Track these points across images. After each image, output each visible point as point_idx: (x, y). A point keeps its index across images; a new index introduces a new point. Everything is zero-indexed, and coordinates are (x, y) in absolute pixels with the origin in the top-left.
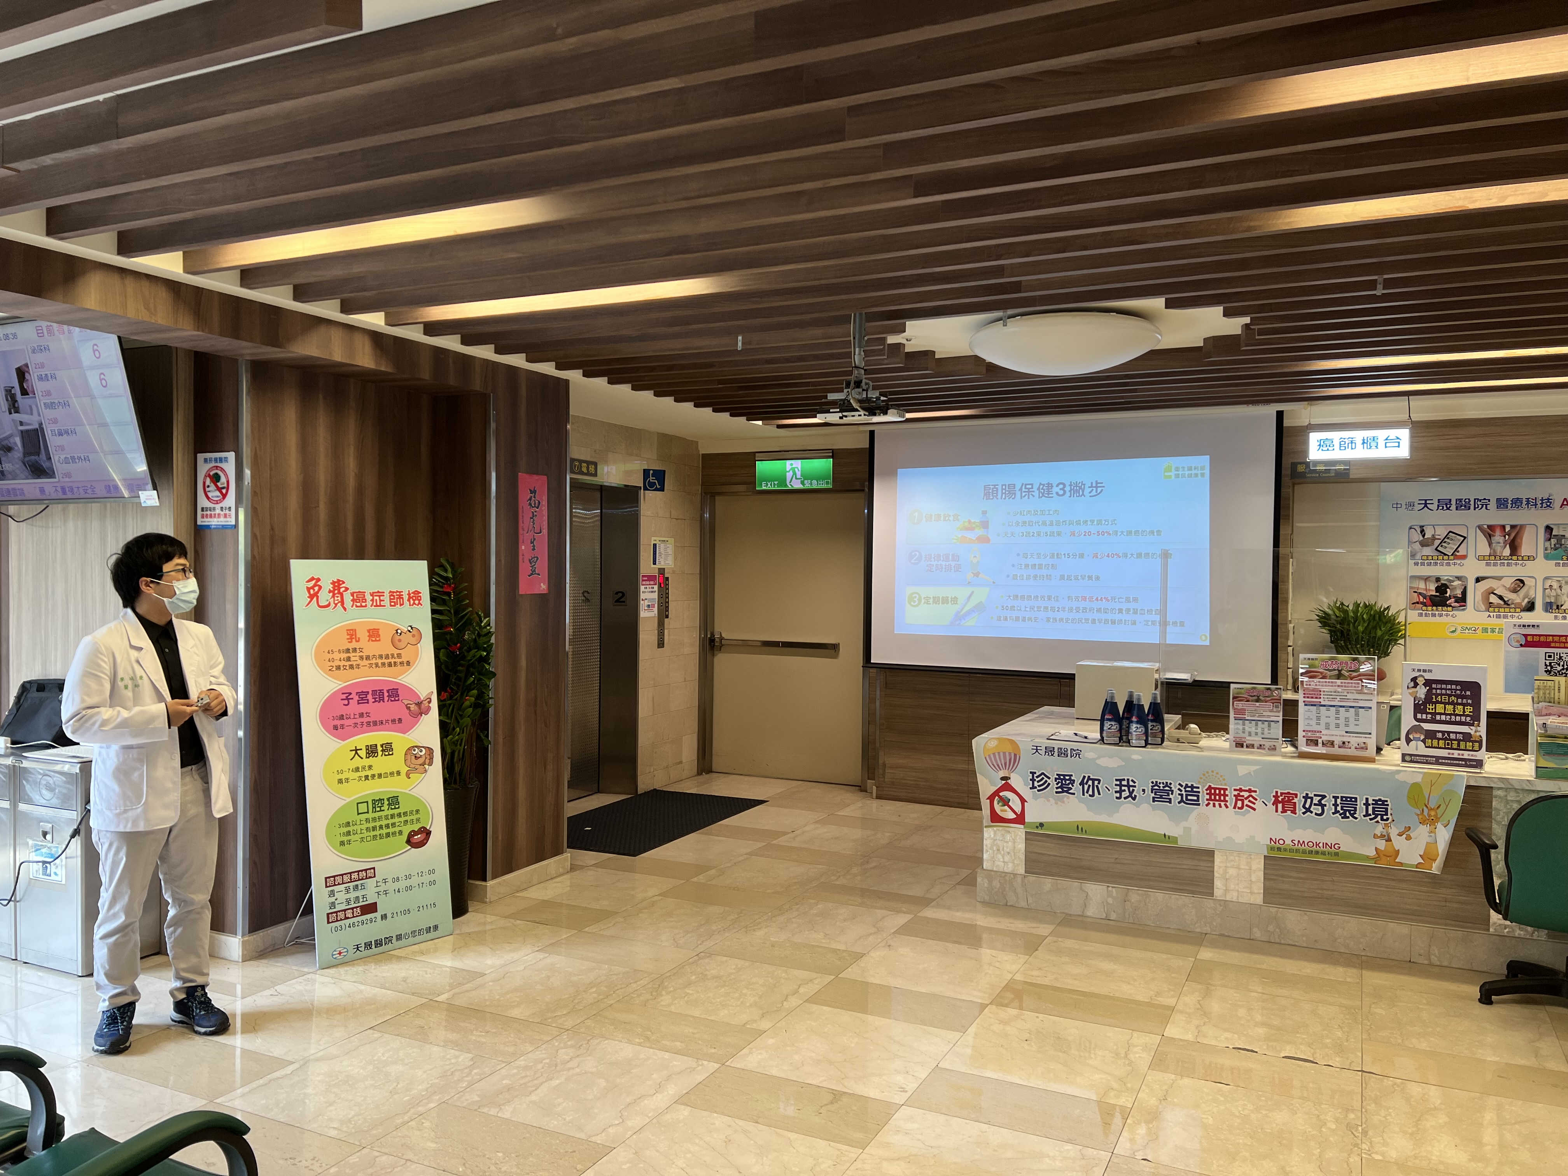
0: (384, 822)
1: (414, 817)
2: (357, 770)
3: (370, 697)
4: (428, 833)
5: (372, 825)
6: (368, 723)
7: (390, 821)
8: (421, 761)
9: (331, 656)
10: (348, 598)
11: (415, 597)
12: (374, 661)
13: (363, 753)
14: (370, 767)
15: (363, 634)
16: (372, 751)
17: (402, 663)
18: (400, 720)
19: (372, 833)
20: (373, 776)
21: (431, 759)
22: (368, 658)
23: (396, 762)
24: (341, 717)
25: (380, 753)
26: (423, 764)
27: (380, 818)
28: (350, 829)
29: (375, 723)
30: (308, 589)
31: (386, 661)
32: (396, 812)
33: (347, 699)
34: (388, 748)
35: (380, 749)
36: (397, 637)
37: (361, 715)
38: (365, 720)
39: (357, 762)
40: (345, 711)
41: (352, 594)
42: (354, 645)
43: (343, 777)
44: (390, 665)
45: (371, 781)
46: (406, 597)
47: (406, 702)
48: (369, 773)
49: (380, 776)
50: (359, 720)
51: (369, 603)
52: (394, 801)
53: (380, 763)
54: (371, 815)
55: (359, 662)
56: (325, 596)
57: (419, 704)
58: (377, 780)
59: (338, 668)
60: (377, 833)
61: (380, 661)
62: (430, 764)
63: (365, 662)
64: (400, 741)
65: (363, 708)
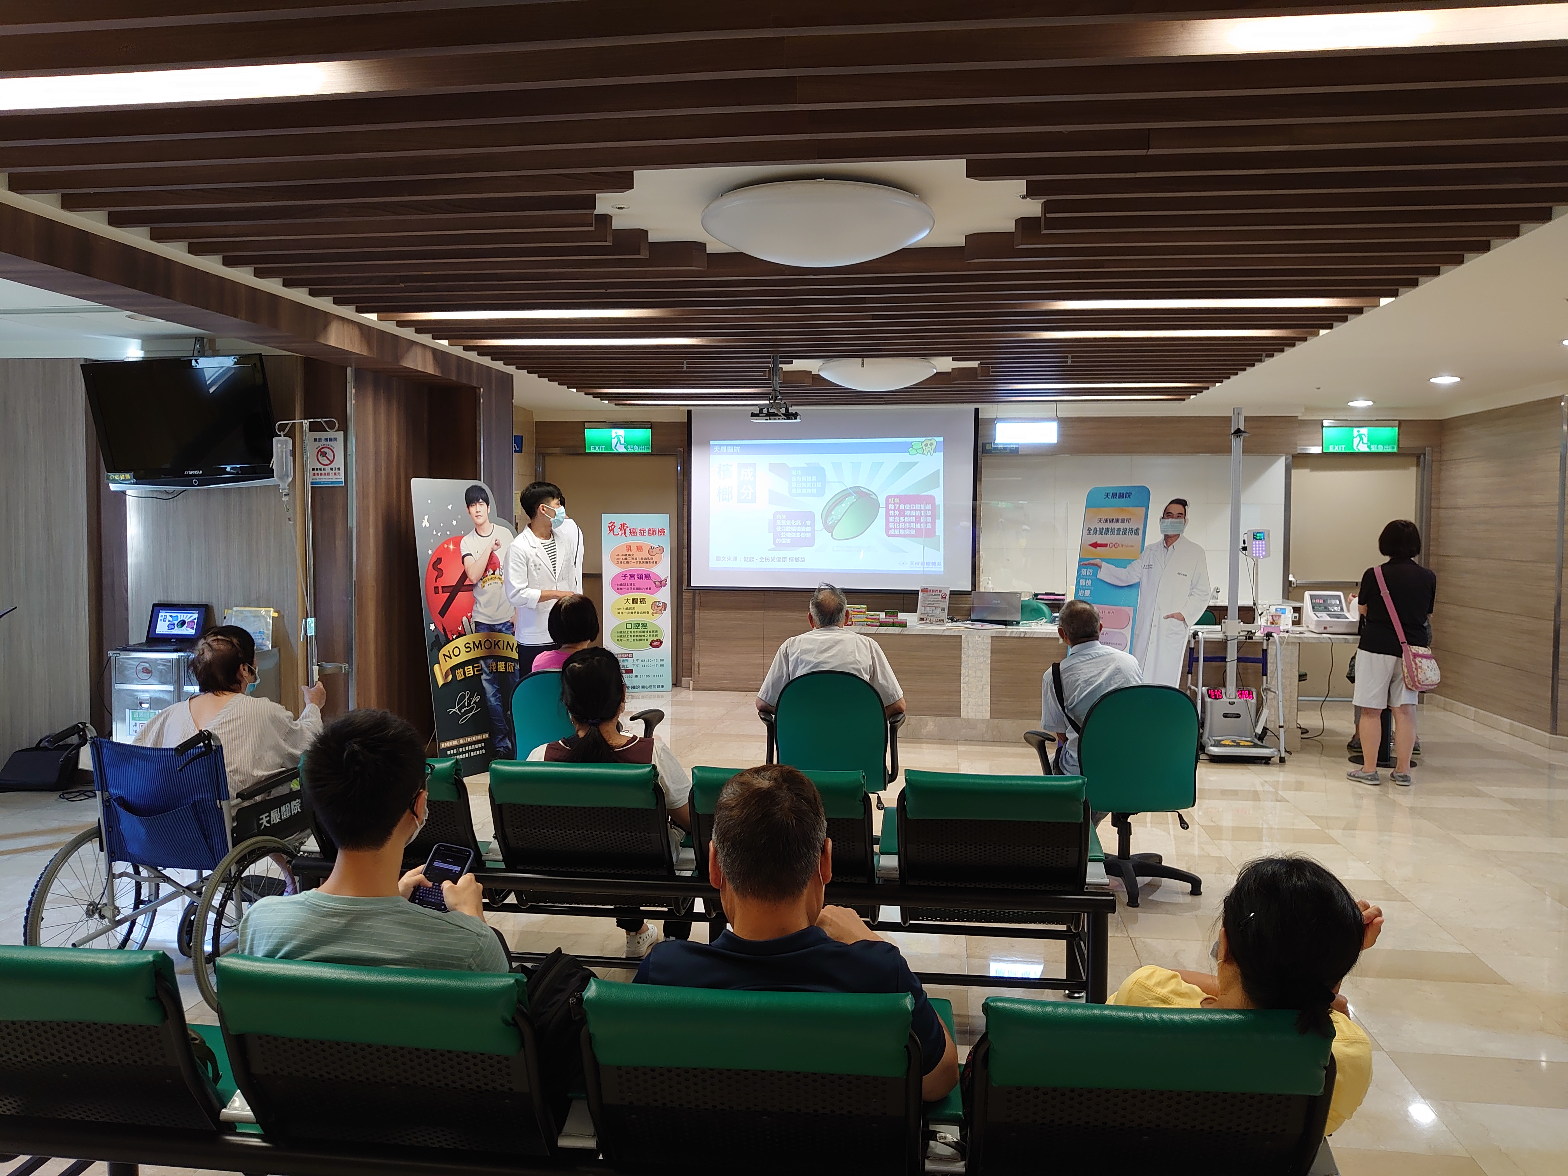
0: (639, 634)
1: (655, 634)
2: (627, 609)
3: (636, 576)
4: (662, 642)
5: (633, 634)
6: (634, 589)
7: (642, 634)
8: (660, 608)
9: (618, 557)
10: (628, 531)
11: (662, 532)
12: (639, 560)
13: (631, 602)
14: (634, 608)
15: (634, 548)
16: (635, 601)
17: (653, 562)
18: (650, 589)
19: (633, 638)
20: (635, 613)
21: (665, 608)
22: (636, 559)
23: (647, 607)
24: (621, 585)
25: (639, 602)
26: (661, 610)
27: (637, 632)
28: (622, 634)
29: (637, 589)
30: (609, 527)
31: (645, 561)
32: (645, 630)
33: (625, 576)
34: (643, 601)
35: (639, 600)
36: (651, 550)
37: (631, 584)
38: (632, 587)
39: (628, 605)
40: (623, 582)
41: (630, 530)
42: (629, 552)
43: (620, 611)
44: (647, 563)
45: (633, 614)
46: (657, 532)
47: (654, 580)
48: (633, 611)
49: (638, 613)
50: (630, 587)
51: (638, 534)
52: (644, 625)
53: (638, 607)
54: (633, 630)
55: (632, 560)
56: (617, 530)
57: (661, 582)
58: (637, 614)
59: (621, 562)
60: (636, 638)
61: (642, 561)
62: (665, 610)
63: (634, 561)
64: (650, 598)
65: (632, 581)
